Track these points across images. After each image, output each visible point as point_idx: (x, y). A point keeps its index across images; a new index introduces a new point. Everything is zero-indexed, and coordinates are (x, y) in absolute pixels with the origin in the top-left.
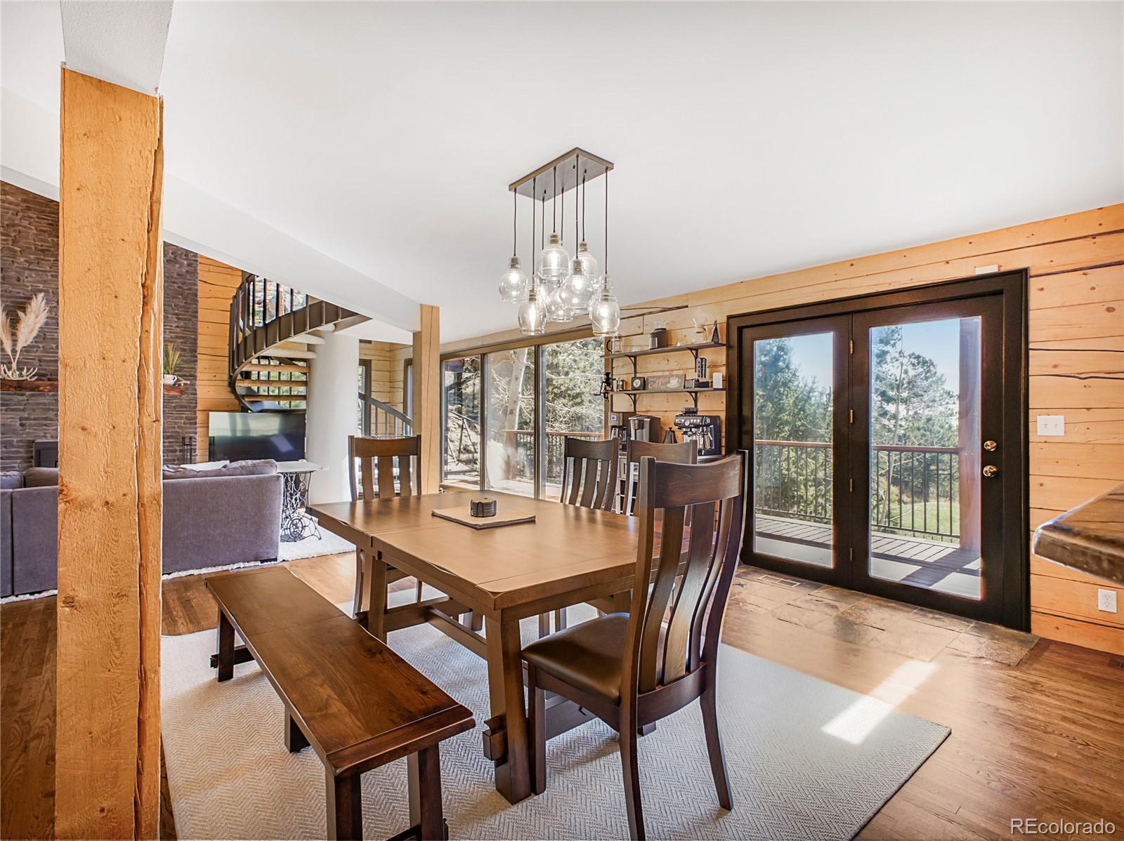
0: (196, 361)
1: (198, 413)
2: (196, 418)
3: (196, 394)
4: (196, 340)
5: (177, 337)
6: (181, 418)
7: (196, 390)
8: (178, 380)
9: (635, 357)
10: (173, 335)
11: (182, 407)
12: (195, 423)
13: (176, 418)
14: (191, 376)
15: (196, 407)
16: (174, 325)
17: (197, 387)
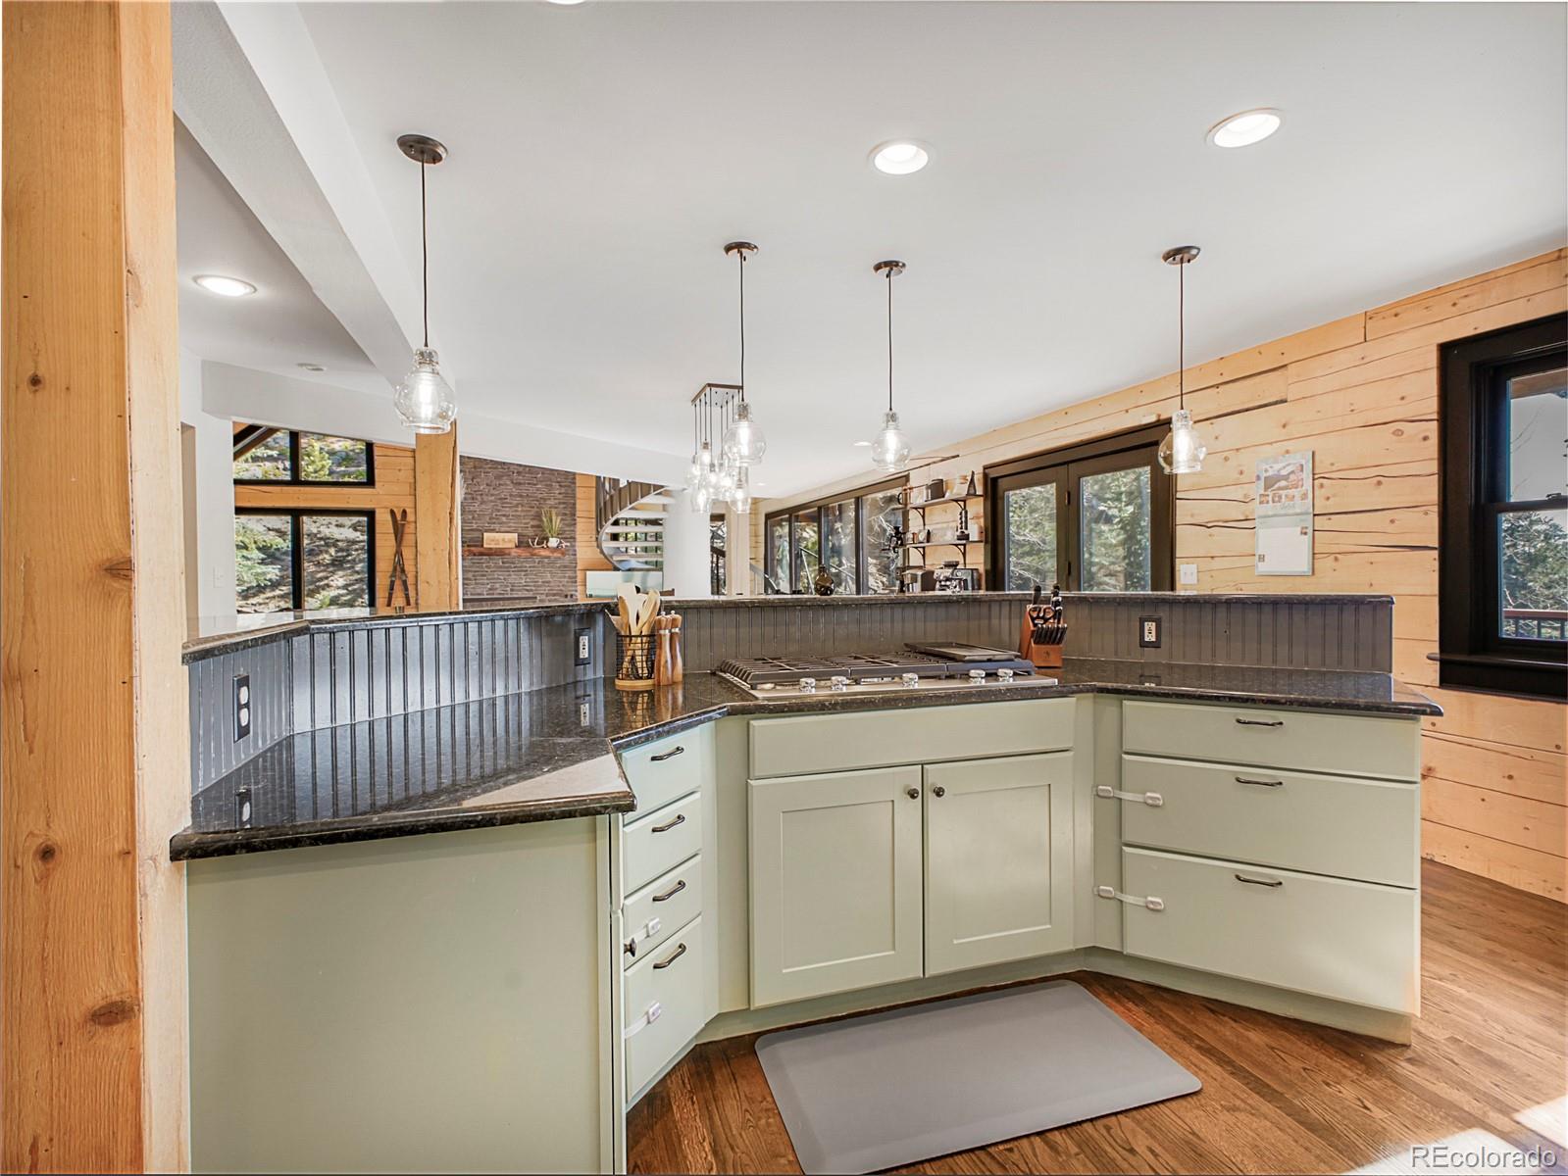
0: (575, 524)
1: (578, 572)
2: (576, 577)
3: (575, 555)
4: (574, 504)
5: (560, 503)
6: (565, 577)
7: (575, 551)
8: (561, 542)
9: (923, 509)
10: (557, 501)
11: (565, 567)
12: (576, 582)
13: (560, 578)
14: (571, 538)
15: (575, 567)
16: (557, 492)
17: (577, 549)
